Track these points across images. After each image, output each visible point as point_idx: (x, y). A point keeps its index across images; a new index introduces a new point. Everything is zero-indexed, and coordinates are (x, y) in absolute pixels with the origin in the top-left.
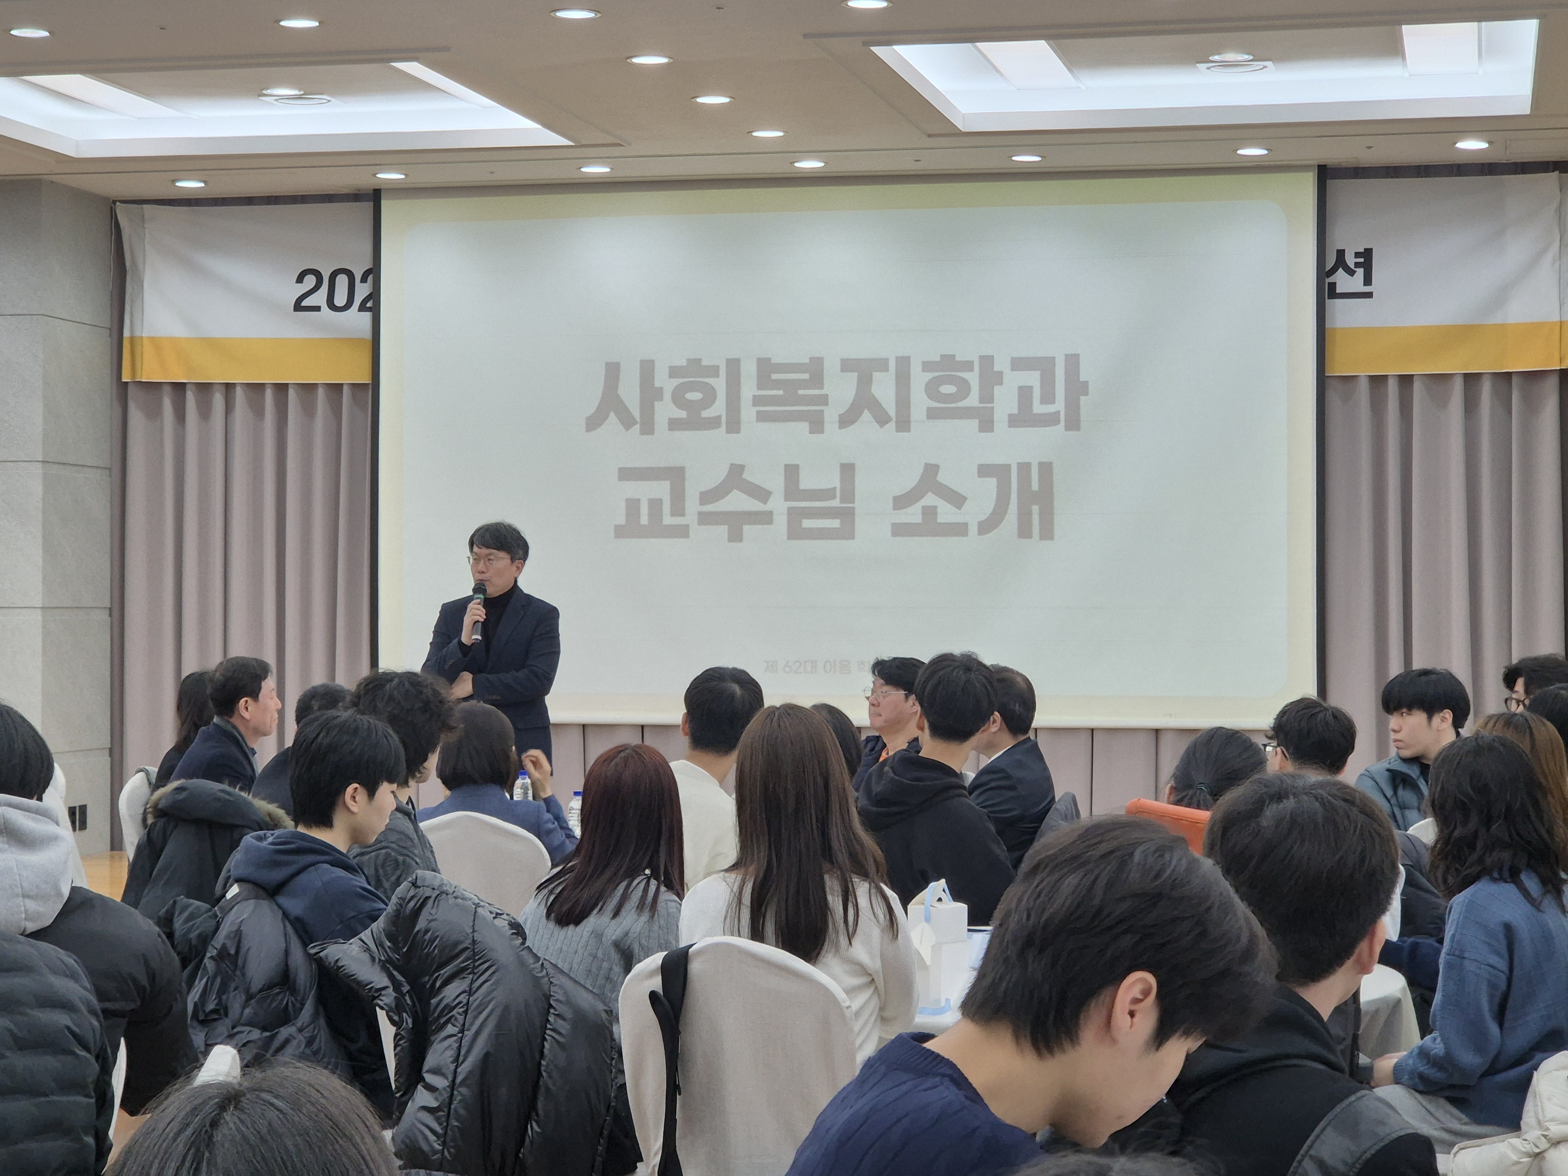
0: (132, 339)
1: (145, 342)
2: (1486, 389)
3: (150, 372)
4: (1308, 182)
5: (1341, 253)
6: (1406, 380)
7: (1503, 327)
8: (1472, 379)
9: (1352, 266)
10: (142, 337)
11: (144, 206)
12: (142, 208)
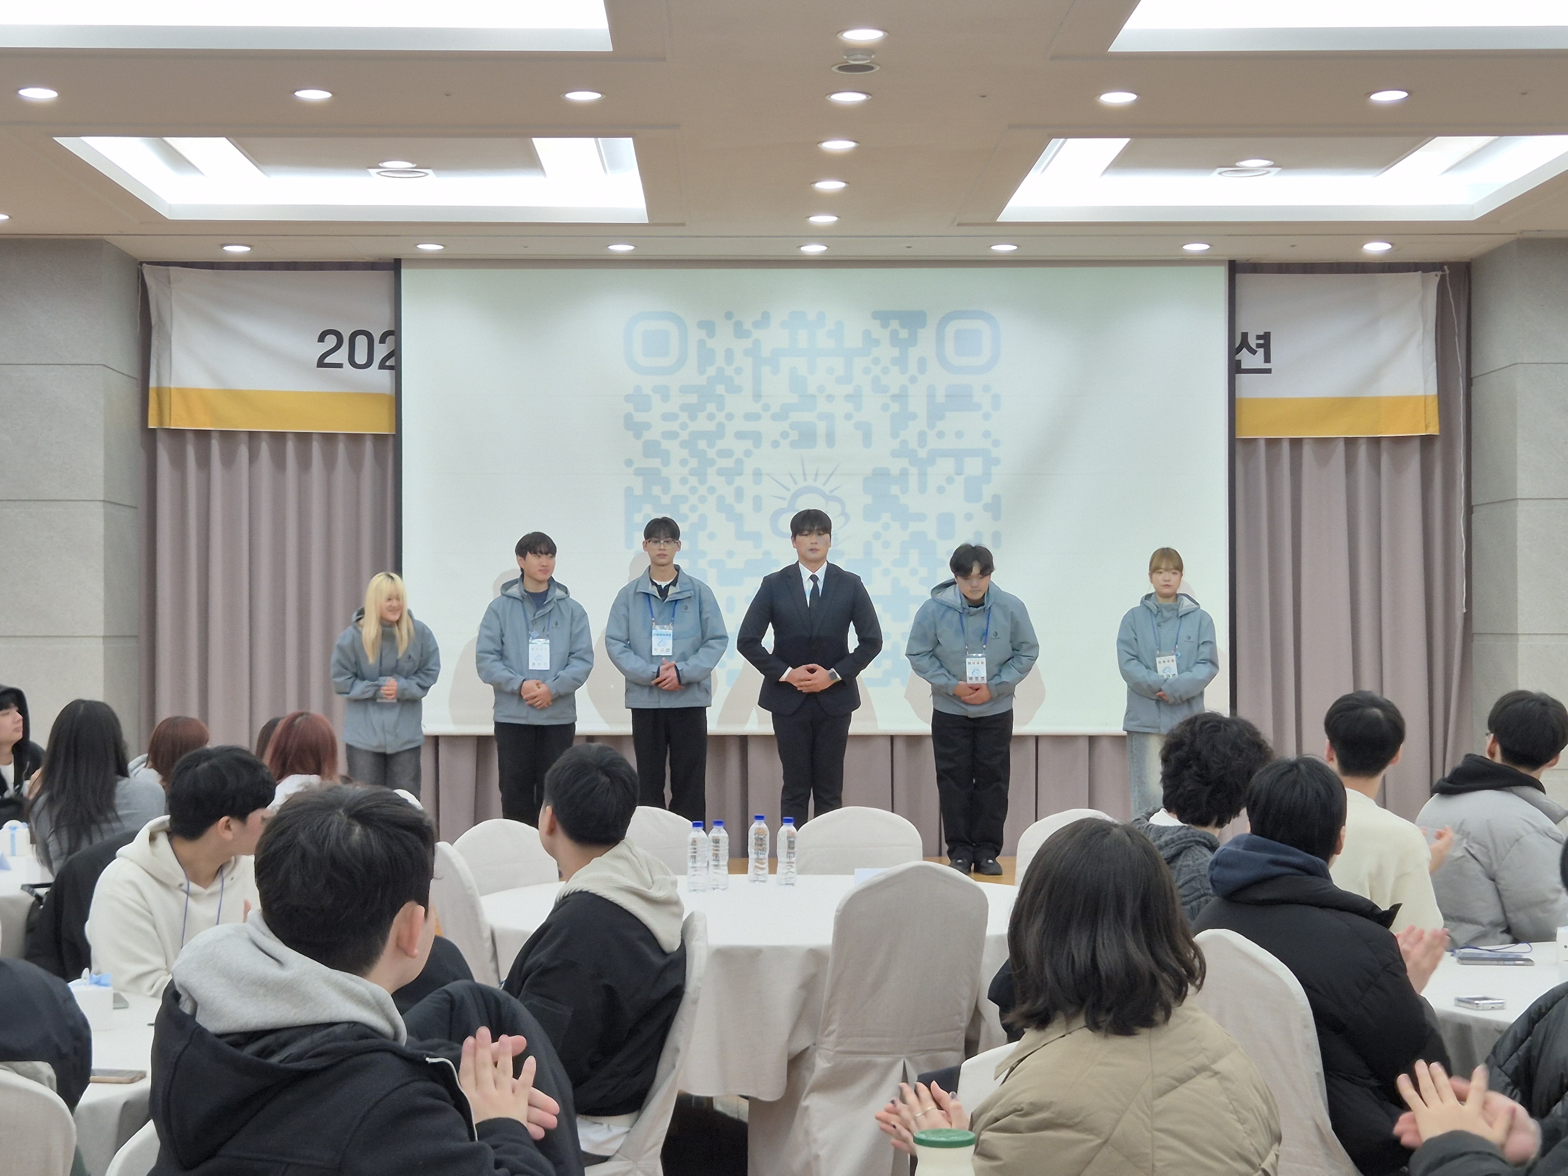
0: (159, 391)
1: (173, 393)
2: (1363, 452)
3: (178, 421)
4: (1221, 274)
5: (1245, 336)
6: (1296, 443)
7: (1377, 400)
8: (1350, 443)
9: (1254, 346)
10: (170, 388)
11: (171, 268)
12: (168, 270)
